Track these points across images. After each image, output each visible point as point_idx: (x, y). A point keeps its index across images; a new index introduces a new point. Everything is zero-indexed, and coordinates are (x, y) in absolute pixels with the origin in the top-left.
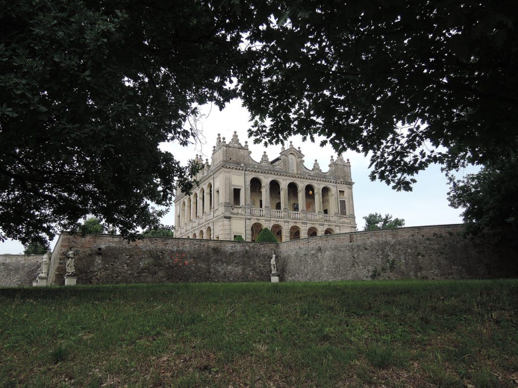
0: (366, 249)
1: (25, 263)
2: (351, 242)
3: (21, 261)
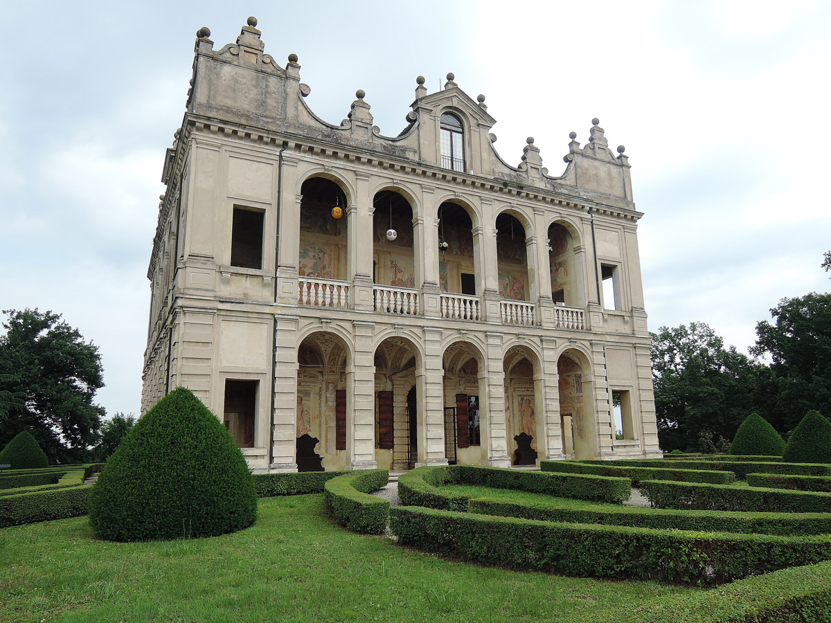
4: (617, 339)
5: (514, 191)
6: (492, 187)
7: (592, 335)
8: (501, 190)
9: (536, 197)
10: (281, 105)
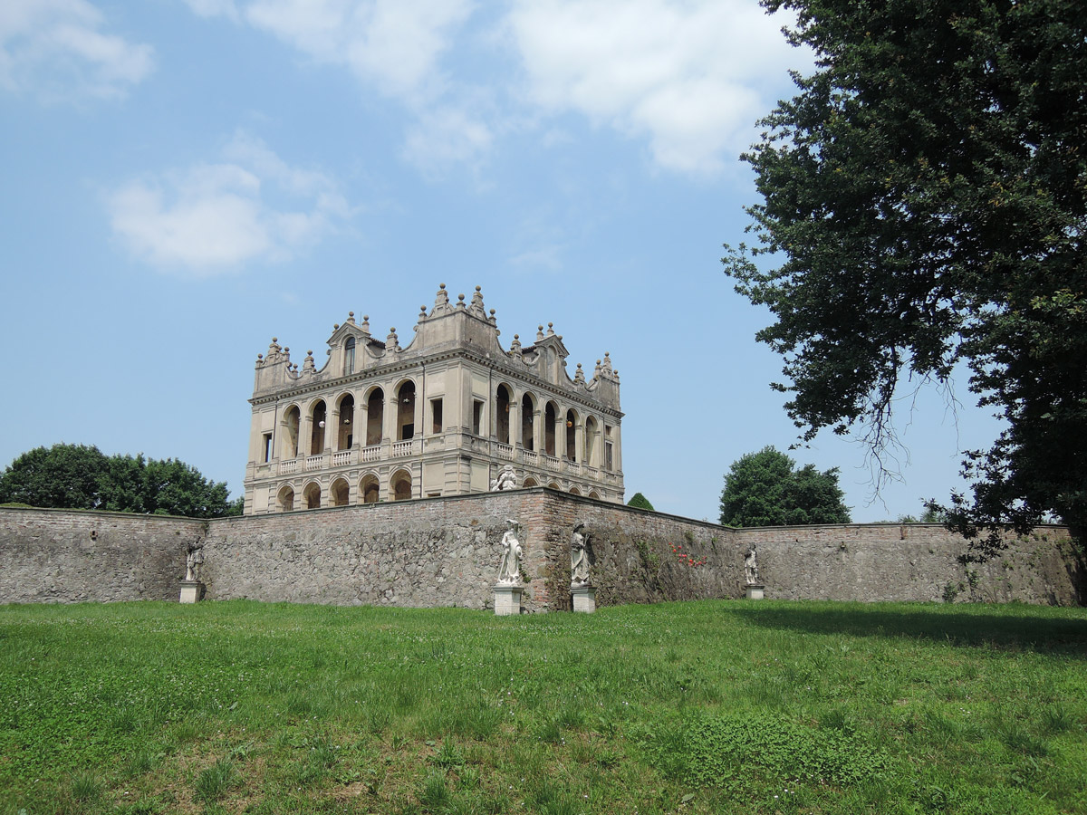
0: (932, 552)
1: (149, 537)
2: (902, 539)
3: (139, 528)
4: (432, 456)
5: (372, 374)
6: (360, 377)
7: (413, 457)
8: (365, 377)
9: (385, 372)
10: (280, 377)
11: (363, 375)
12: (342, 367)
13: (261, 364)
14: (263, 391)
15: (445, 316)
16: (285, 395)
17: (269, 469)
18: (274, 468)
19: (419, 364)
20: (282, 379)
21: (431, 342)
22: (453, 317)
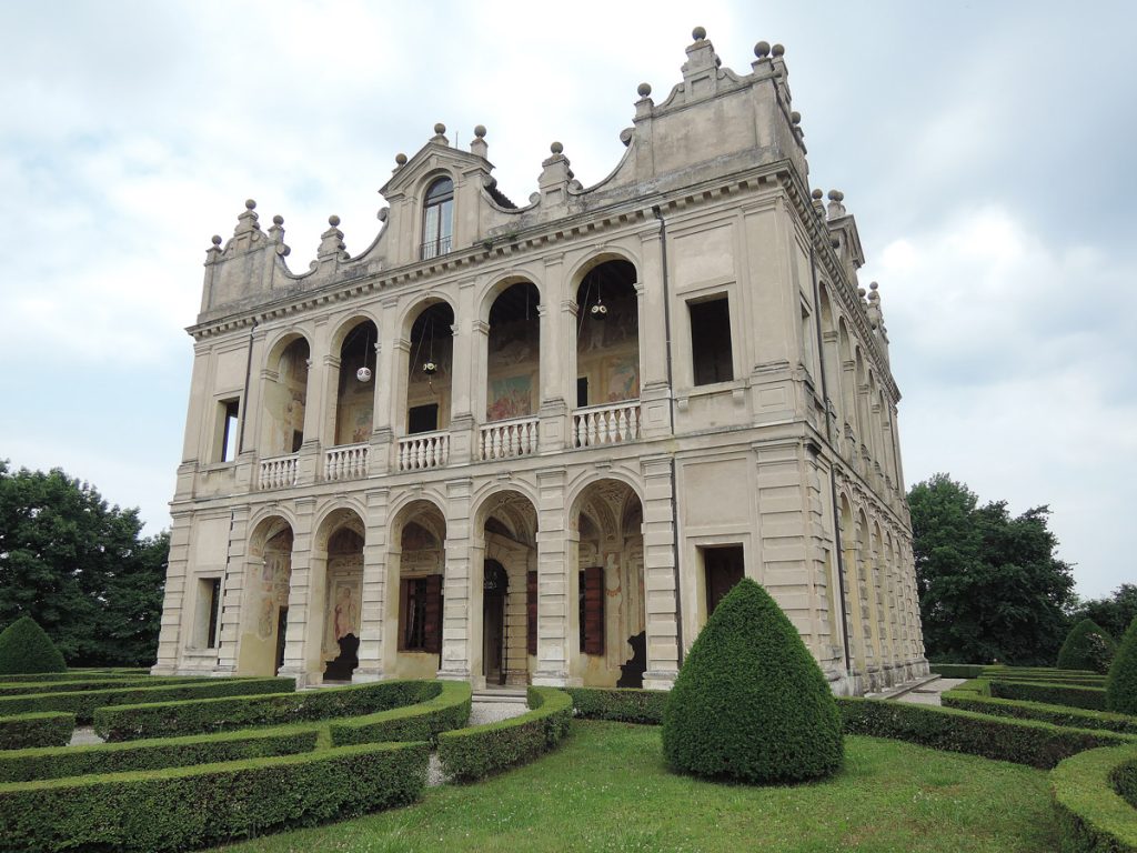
4: (706, 442)
5: (507, 248)
6: (472, 259)
7: (645, 446)
8: (486, 256)
9: (544, 239)
10: (261, 278)
11: (479, 254)
12: (417, 243)
13: (216, 257)
14: (221, 309)
15: (717, 96)
16: (272, 311)
17: (233, 476)
18: (244, 474)
19: (648, 211)
20: (266, 281)
21: (679, 159)
22: (743, 96)
